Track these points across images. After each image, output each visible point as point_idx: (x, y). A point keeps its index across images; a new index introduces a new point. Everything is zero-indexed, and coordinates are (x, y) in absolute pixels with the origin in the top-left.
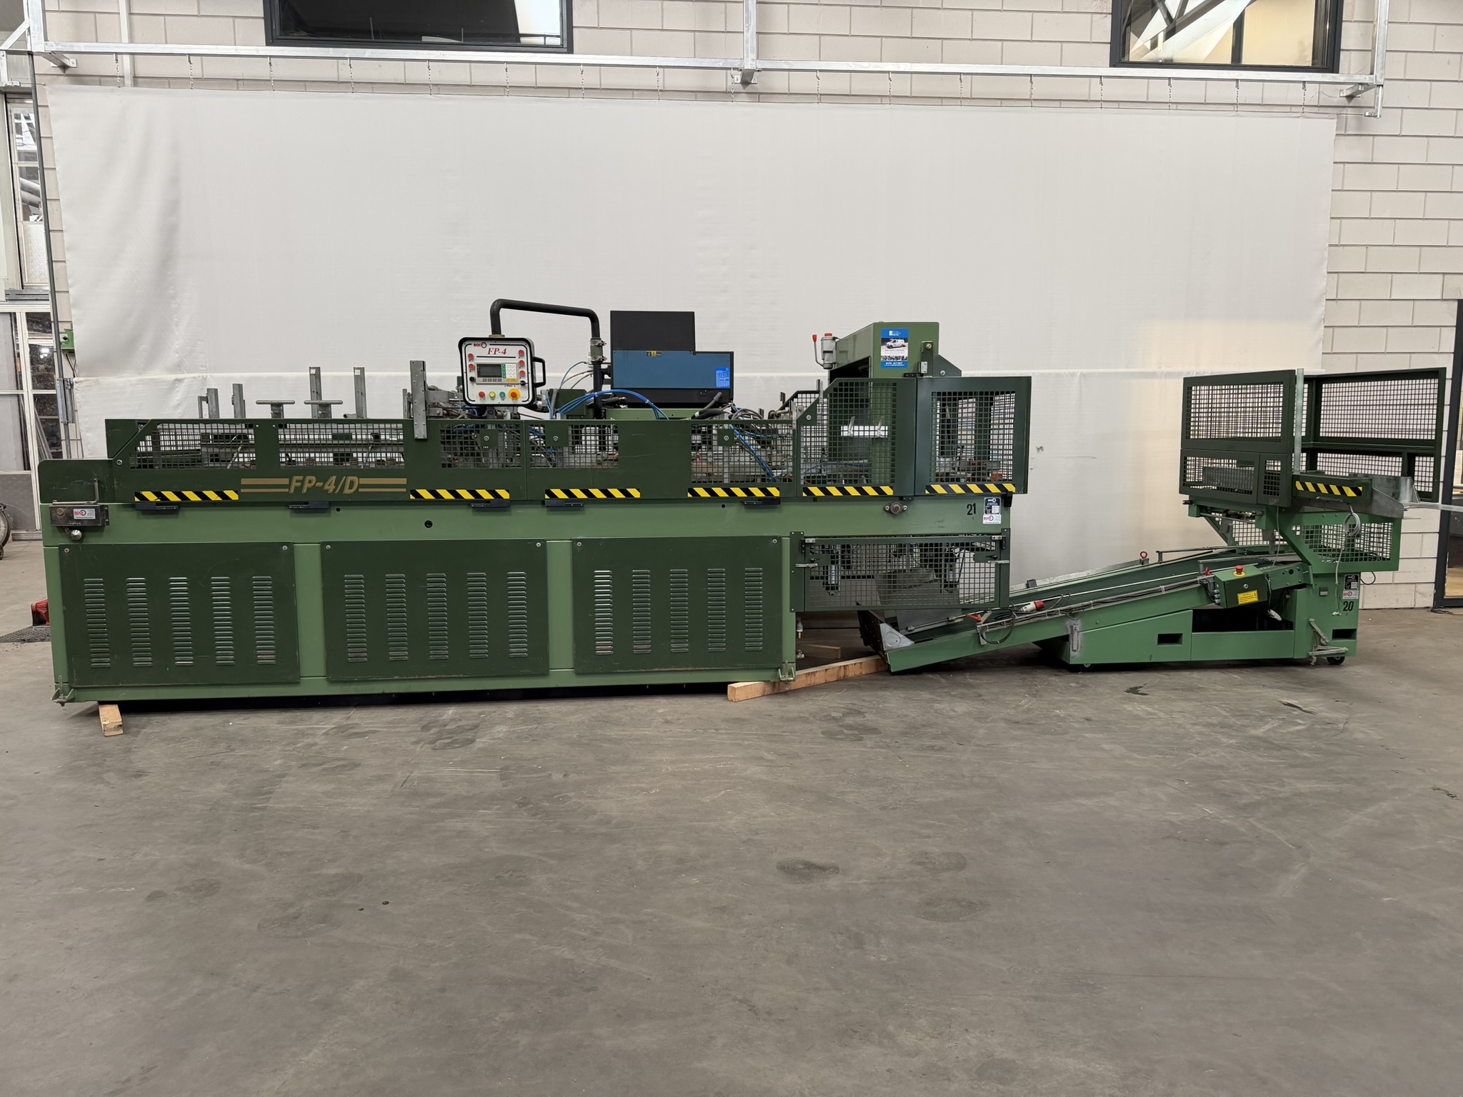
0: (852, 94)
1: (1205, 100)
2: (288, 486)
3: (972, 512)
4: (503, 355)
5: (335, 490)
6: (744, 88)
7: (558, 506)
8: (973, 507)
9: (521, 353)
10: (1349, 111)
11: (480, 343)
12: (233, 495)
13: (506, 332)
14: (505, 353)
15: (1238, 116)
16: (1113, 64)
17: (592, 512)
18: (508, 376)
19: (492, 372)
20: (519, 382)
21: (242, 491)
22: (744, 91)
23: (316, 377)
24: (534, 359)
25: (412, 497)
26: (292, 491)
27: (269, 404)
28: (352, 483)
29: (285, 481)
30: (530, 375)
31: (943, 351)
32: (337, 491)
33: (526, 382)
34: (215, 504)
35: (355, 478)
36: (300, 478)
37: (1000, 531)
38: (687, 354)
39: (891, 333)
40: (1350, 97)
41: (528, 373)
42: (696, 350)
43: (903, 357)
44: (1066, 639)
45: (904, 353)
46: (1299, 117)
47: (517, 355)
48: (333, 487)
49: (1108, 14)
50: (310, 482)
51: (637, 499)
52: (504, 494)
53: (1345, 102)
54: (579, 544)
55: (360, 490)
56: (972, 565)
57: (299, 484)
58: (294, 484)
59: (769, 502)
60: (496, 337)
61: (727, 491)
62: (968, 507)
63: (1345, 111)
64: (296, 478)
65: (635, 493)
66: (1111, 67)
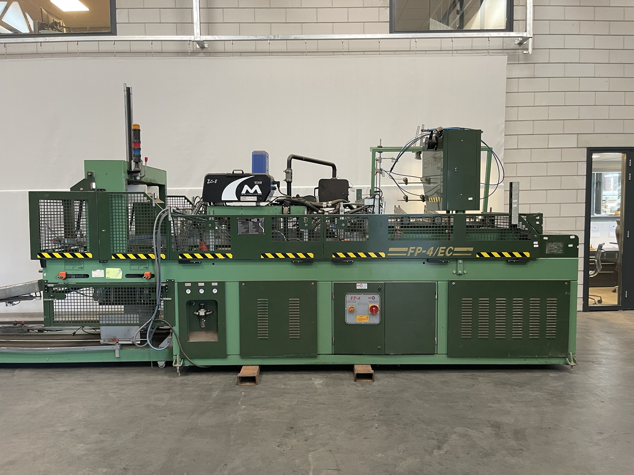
0: (257, 51)
1: (441, 49)
6: (201, 50)
10: (520, 51)
15: (453, 56)
16: (391, 32)
22: (202, 52)
40: (520, 44)
46: (486, 55)
49: (388, 7)
53: (518, 47)
63: (517, 51)
66: (390, 33)
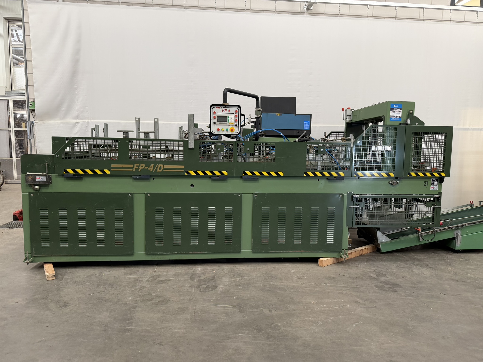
0: (350, 15)
2: (132, 168)
3: (426, 185)
4: (228, 112)
5: (153, 170)
6: (307, 11)
7: (247, 179)
8: (426, 183)
9: (236, 111)
11: (219, 107)
12: (107, 172)
13: (229, 102)
14: (229, 111)
17: (262, 182)
18: (230, 122)
19: (223, 120)
20: (235, 124)
21: (112, 170)
23: (138, 122)
24: (242, 115)
25: (186, 174)
26: (134, 170)
27: (123, 132)
28: (161, 167)
29: (131, 166)
30: (239, 121)
31: (417, 114)
32: (154, 171)
33: (238, 124)
34: (99, 175)
35: (162, 165)
36: (138, 164)
37: (437, 193)
38: (292, 115)
39: (395, 106)
41: (239, 120)
42: (296, 114)
43: (399, 116)
44: (454, 238)
45: (400, 114)
47: (234, 113)
48: (152, 169)
50: (142, 166)
51: (282, 176)
52: (225, 173)
54: (256, 195)
55: (164, 170)
56: (425, 208)
57: (137, 167)
58: (135, 167)
59: (340, 178)
60: (225, 104)
61: (321, 173)
62: (424, 183)
64: (136, 165)
65: (281, 174)
66: (451, 5)
